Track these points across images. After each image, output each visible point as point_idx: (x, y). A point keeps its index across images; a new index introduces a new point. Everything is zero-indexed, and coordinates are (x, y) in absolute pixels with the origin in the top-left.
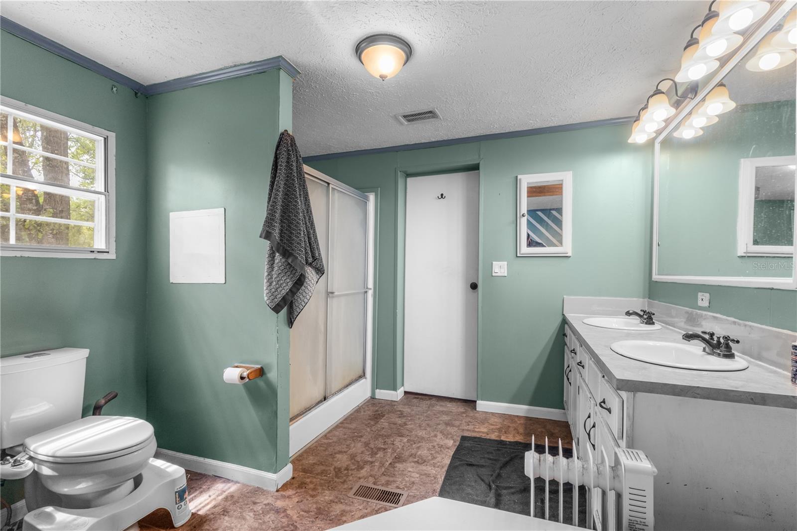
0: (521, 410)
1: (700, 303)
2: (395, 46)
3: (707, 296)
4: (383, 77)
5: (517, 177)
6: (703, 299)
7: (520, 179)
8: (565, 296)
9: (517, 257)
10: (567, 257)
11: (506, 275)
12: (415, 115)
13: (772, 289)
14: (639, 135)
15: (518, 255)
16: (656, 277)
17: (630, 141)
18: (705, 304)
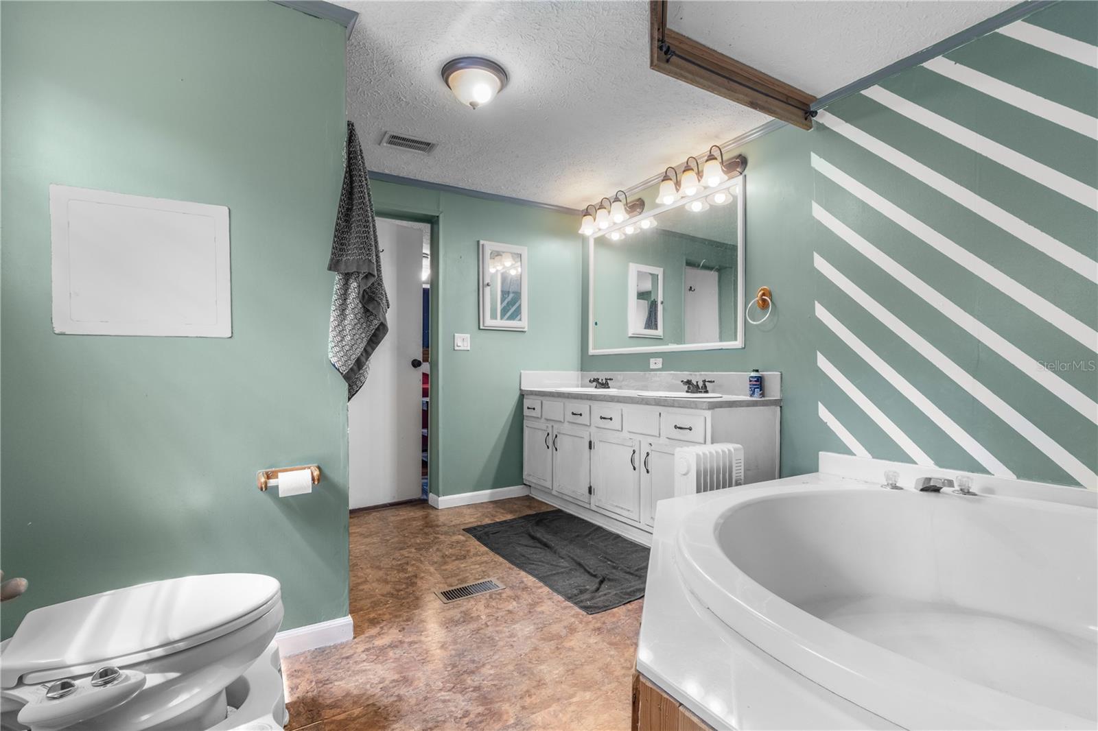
0: (484, 495)
1: (652, 366)
2: (493, 73)
3: (660, 360)
4: (473, 105)
5: (478, 242)
6: (656, 363)
7: (483, 245)
8: (522, 371)
9: (479, 329)
10: (523, 332)
11: (469, 348)
12: (404, 139)
13: (722, 349)
14: (588, 228)
15: (481, 327)
16: (591, 351)
17: (580, 232)
18: (660, 366)
